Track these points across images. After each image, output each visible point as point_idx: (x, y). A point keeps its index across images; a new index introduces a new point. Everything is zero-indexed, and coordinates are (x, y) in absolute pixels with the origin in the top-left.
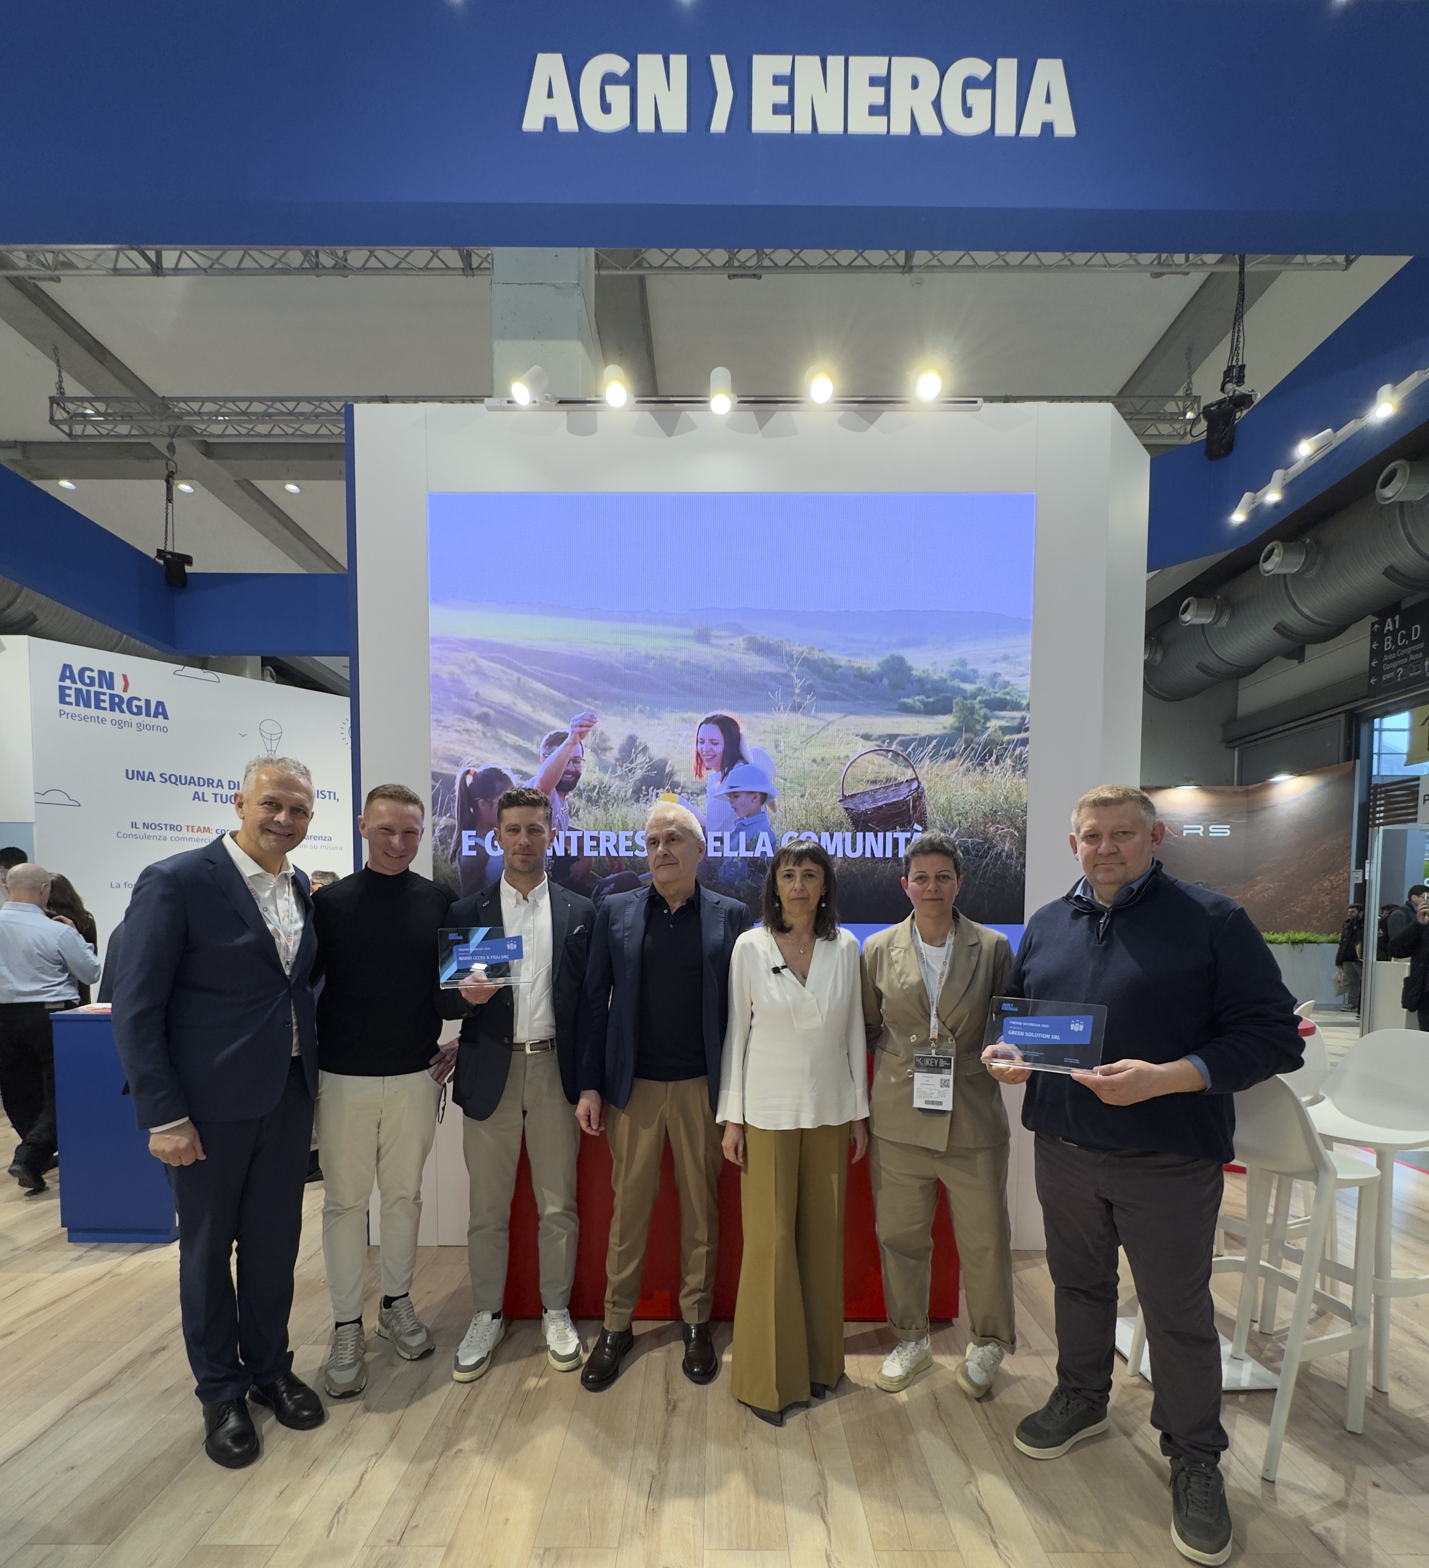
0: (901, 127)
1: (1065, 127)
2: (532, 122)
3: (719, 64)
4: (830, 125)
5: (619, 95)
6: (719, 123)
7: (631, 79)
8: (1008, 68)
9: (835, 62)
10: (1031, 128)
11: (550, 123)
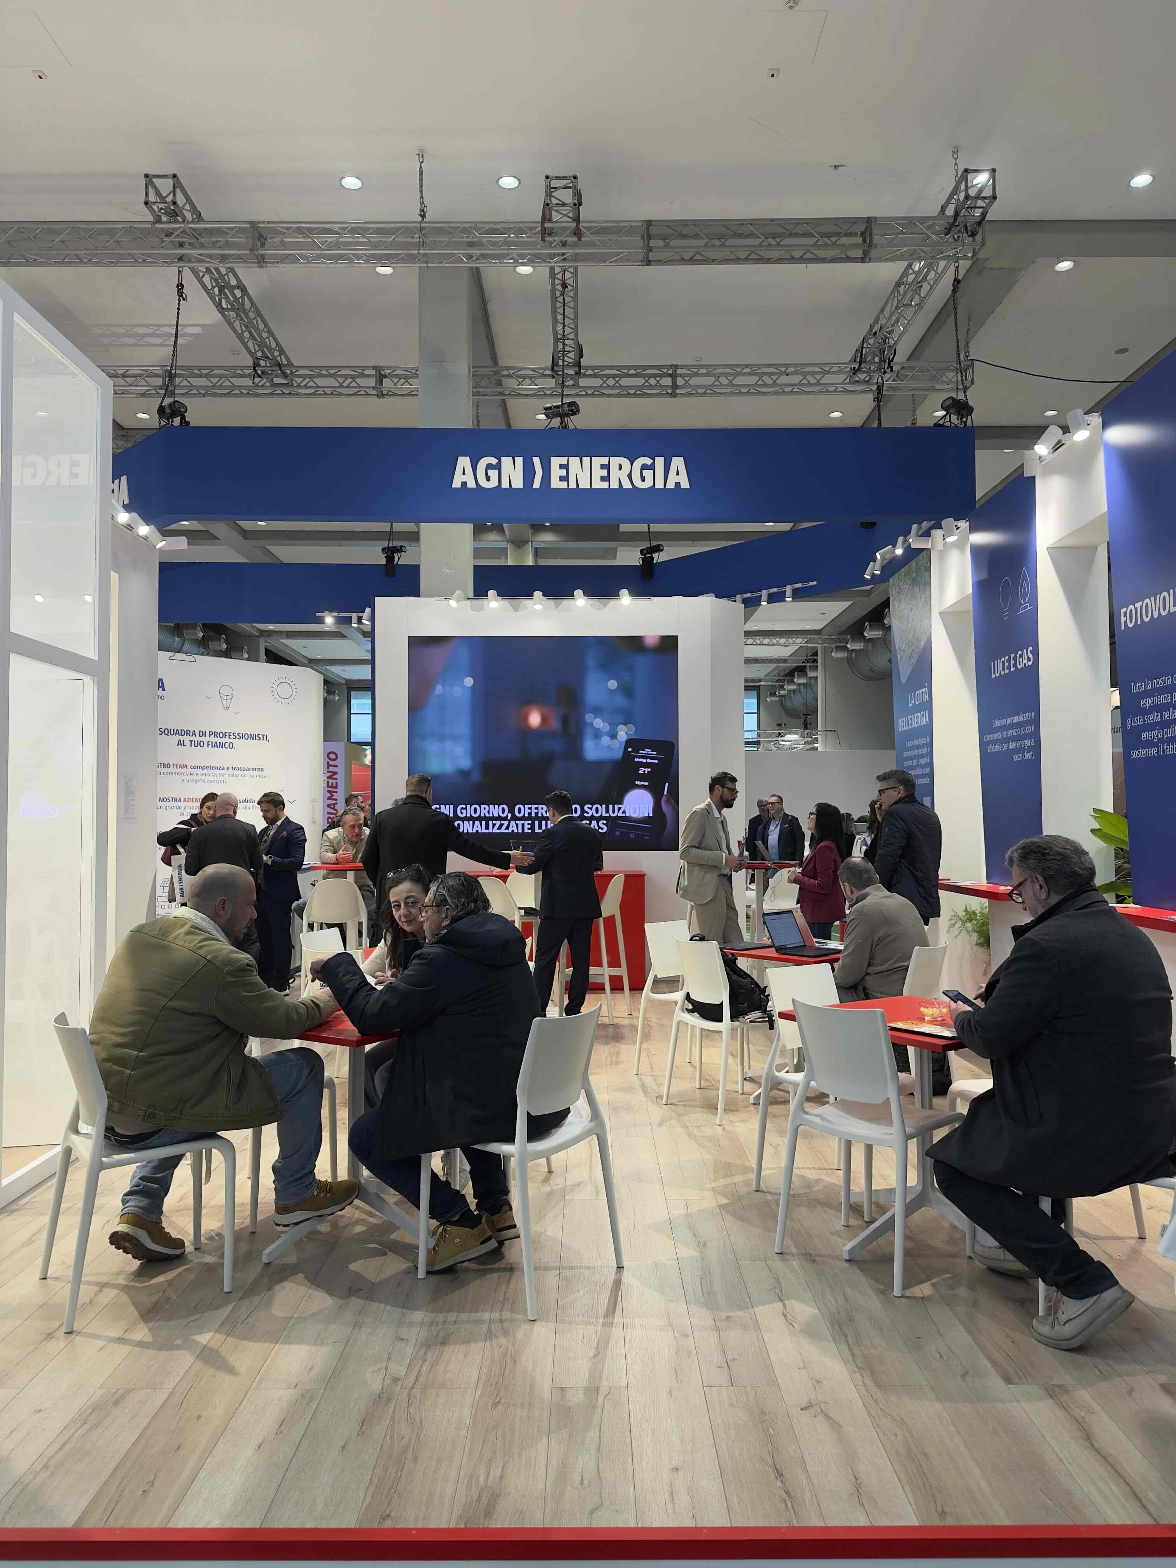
0: (614, 485)
1: (685, 484)
2: (457, 484)
3: (536, 461)
4: (584, 484)
5: (493, 473)
6: (537, 484)
7: (498, 467)
8: (660, 461)
9: (586, 460)
10: (671, 485)
11: (464, 484)
